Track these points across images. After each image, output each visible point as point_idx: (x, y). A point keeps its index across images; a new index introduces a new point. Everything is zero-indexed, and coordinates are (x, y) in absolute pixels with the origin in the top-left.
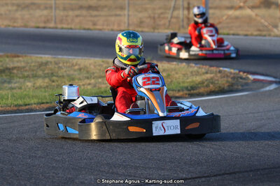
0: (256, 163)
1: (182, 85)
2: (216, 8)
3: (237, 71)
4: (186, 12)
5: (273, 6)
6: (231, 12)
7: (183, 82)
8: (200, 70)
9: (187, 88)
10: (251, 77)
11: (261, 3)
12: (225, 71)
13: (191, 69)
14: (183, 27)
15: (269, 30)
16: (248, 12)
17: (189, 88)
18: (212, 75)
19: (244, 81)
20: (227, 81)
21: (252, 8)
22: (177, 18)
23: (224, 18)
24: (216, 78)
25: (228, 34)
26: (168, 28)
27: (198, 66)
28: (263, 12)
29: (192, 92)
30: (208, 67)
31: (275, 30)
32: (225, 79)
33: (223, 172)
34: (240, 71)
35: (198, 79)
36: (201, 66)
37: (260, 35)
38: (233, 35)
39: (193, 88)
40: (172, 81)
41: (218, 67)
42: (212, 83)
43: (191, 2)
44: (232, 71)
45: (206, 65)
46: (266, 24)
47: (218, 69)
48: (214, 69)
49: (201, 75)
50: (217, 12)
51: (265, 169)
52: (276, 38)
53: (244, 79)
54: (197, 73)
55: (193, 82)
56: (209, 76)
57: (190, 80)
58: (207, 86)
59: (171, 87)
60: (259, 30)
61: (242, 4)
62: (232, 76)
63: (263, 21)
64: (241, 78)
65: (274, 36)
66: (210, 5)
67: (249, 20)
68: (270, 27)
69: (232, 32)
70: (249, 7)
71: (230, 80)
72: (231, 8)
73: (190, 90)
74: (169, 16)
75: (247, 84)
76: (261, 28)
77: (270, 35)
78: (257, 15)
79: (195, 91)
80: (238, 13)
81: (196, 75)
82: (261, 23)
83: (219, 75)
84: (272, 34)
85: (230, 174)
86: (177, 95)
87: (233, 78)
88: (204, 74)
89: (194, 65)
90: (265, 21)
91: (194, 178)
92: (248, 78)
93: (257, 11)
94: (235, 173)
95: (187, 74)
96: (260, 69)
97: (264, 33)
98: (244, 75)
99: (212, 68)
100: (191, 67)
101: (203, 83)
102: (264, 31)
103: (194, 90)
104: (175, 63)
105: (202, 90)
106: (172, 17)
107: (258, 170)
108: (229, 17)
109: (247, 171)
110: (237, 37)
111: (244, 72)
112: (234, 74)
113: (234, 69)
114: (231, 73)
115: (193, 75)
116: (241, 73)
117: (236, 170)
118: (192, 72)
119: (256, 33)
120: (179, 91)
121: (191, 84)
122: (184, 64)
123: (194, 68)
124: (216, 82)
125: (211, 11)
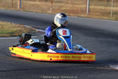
0: (36, 66)
3: (31, 27)
4: (12, 1)
5: (49, 1)
6: (31, 2)
7: (9, 30)
8: (16, 26)
9: (10, 33)
10: (37, 30)
12: (26, 27)
13: (12, 25)
14: (10, 7)
16: (38, 3)
17: (11, 33)
18: (21, 28)
19: (34, 32)
20: (27, 31)
21: (40, 1)
22: (8, 3)
23: (28, 4)
24: (23, 30)
26: (3, 7)
27: (15, 24)
28: (44, 3)
29: (12, 35)
31: (49, 11)
32: (26, 30)
34: (33, 27)
35: (15, 29)
36: (16, 24)
37: (42, 13)
38: (31, 12)
39: (12, 33)
40: (4, 30)
42: (21, 32)
44: (29, 27)
45: (19, 24)
46: (45, 8)
47: (23, 26)
48: (22, 26)
49: (16, 28)
50: (25, 2)
51: (39, 69)
52: (48, 15)
53: (34, 31)
54: (15, 27)
55: (13, 30)
56: (19, 28)
57: (11, 30)
58: (19, 33)
59: (3, 32)
60: (42, 11)
62: (29, 29)
63: (44, 7)
64: (33, 30)
65: (48, 14)
67: (38, 6)
68: (47, 10)
69: (30, 11)
70: (38, 1)
71: (28, 31)
73: (11, 34)
74: (4, 2)
75: (35, 33)
77: (46, 13)
78: (41, 4)
80: (33, 3)
81: (14, 28)
83: (24, 28)
84: (47, 12)
85: (25, 70)
86: (6, 35)
89: (13, 23)
91: (9, 71)
94: (27, 70)
95: (10, 27)
96: (41, 27)
97: (44, 12)
98: (34, 29)
100: (12, 24)
103: (13, 34)
104: (5, 22)
105: (16, 34)
106: (5, 3)
107: (37, 69)
108: (30, 4)
111: (34, 28)
112: (30, 28)
113: (30, 26)
114: (29, 28)
115: (13, 28)
116: (33, 28)
118: (12, 26)
119: (40, 12)
120: (6, 34)
121: (12, 31)
122: (9, 23)
123: (14, 25)
124: (22, 31)
125: (22, 1)
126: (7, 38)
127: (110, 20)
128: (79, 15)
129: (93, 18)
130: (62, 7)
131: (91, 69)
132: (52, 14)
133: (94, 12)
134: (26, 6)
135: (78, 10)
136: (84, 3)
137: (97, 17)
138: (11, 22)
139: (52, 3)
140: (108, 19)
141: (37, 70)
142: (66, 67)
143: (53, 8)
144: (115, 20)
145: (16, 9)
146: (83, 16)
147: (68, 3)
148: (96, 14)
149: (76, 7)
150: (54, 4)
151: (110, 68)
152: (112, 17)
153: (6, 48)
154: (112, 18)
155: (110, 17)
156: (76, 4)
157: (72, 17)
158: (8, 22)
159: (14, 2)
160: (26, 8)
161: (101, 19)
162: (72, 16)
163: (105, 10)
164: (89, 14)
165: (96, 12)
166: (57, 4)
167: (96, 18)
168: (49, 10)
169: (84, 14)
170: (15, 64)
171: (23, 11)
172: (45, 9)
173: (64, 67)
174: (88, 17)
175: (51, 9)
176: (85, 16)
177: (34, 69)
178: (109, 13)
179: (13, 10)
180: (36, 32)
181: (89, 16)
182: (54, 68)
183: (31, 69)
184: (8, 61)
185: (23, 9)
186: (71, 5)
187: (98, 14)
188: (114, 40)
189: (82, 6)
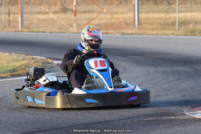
0: (61, 123)
1: (6, 68)
2: (29, 13)
3: (45, 58)
4: (7, 16)
5: (69, 12)
6: (39, 16)
7: (7, 67)
8: (19, 58)
9: (10, 71)
10: (55, 62)
11: (61, 9)
12: (37, 58)
13: (12, 57)
14: (5, 27)
15: (66, 29)
16: (52, 16)
18: (27, 61)
19: (50, 65)
21: (55, 13)
22: (1, 20)
23: (35, 20)
24: (31, 63)
25: (38, 32)
27: (17, 55)
28: (62, 15)
29: (14, 73)
30: (24, 55)
31: (71, 29)
32: (37, 64)
33: (38, 130)
35: (18, 64)
36: (19, 55)
37: (61, 32)
38: (42, 32)
39: (14, 71)
41: (31, 55)
42: (28, 67)
43: (11, 9)
44: (42, 58)
46: (65, 24)
47: (31, 57)
48: (29, 57)
49: (19, 61)
50: (30, 16)
51: (66, 127)
52: (72, 34)
53: (51, 63)
54: (17, 60)
55: (14, 66)
56: (25, 62)
57: (11, 65)
58: (24, 69)
60: (60, 29)
61: (47, 10)
62: (42, 61)
63: (62, 22)
64: (48, 63)
66: (24, 11)
67: (53, 21)
68: (68, 26)
69: (40, 30)
70: (52, 13)
71: (40, 64)
72: (40, 13)
73: (12, 72)
75: (52, 67)
76: (61, 27)
77: (67, 32)
78: (58, 18)
79: (15, 73)
80: (44, 17)
82: (62, 24)
83: (32, 61)
84: (69, 31)
85: (43, 131)
86: (3, 76)
87: (43, 63)
88: (21, 60)
89: (14, 54)
90: (64, 22)
92: (53, 63)
93: (58, 15)
94: (46, 130)
97: (63, 31)
98: (50, 61)
99: (27, 56)
100: (12, 55)
101: (21, 67)
102: (63, 29)
105: (20, 72)
107: (63, 128)
108: (38, 18)
109: (55, 129)
110: (44, 34)
111: (50, 59)
112: (43, 60)
114: (41, 60)
115: (14, 62)
116: (48, 59)
117: (47, 128)
118: (13, 59)
119: (57, 31)
120: (4, 73)
121: (13, 68)
122: (7, 53)
123: (14, 56)
124: (31, 66)
125: (25, 16)
126: (6, 80)
127: (176, 35)
128: (123, 31)
129: (147, 35)
130: (93, 19)
131: (154, 120)
132: (78, 33)
133: (147, 23)
134: (32, 24)
135: (121, 22)
136: (130, 10)
137: (154, 32)
138: (10, 53)
139: (75, 15)
140: (173, 34)
141: (63, 130)
142: (111, 121)
143: (79, 22)
144: (185, 35)
145: (16, 30)
146: (130, 32)
147: (102, 12)
148: (152, 26)
149: (116, 19)
150: (78, 15)
151: (186, 117)
152: (179, 29)
153: (6, 96)
154: (179, 32)
155: (175, 30)
156: (117, 13)
157: (112, 35)
158: (5, 52)
159: (11, 18)
160: (32, 26)
161: (161, 35)
162: (112, 33)
163: (166, 19)
164: (139, 28)
165: (151, 24)
166: (83, 15)
167: (153, 35)
168: (72, 26)
169: (132, 29)
170: (25, 123)
171: (28, 32)
172: (65, 26)
173: (108, 121)
174: (139, 34)
175: (75, 25)
176: (134, 32)
177: (58, 129)
178: (174, 24)
179: (11, 32)
180: (55, 65)
181: (140, 32)
182: (91, 124)
183: (53, 129)
184: (13, 118)
185: (27, 28)
186: (109, 16)
187: (155, 26)
188: (186, 68)
189: (125, 16)
